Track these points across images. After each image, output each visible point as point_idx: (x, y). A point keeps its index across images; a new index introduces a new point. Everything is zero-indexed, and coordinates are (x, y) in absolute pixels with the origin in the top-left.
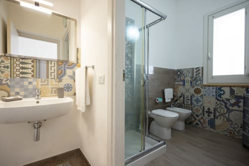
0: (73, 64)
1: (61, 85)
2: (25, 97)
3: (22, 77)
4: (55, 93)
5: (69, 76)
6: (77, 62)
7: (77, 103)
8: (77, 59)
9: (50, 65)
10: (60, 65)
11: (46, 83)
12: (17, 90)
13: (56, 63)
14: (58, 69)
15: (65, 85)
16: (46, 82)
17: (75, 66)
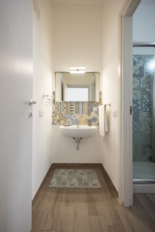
0: (97, 103)
1: (90, 118)
2: (72, 124)
3: (71, 113)
4: (87, 123)
5: (95, 112)
6: (100, 102)
7: (100, 131)
8: (100, 99)
9: (84, 105)
10: (89, 105)
11: (82, 117)
12: (69, 120)
13: (87, 103)
14: (88, 107)
15: (92, 118)
16: (82, 115)
17: (98, 104)
